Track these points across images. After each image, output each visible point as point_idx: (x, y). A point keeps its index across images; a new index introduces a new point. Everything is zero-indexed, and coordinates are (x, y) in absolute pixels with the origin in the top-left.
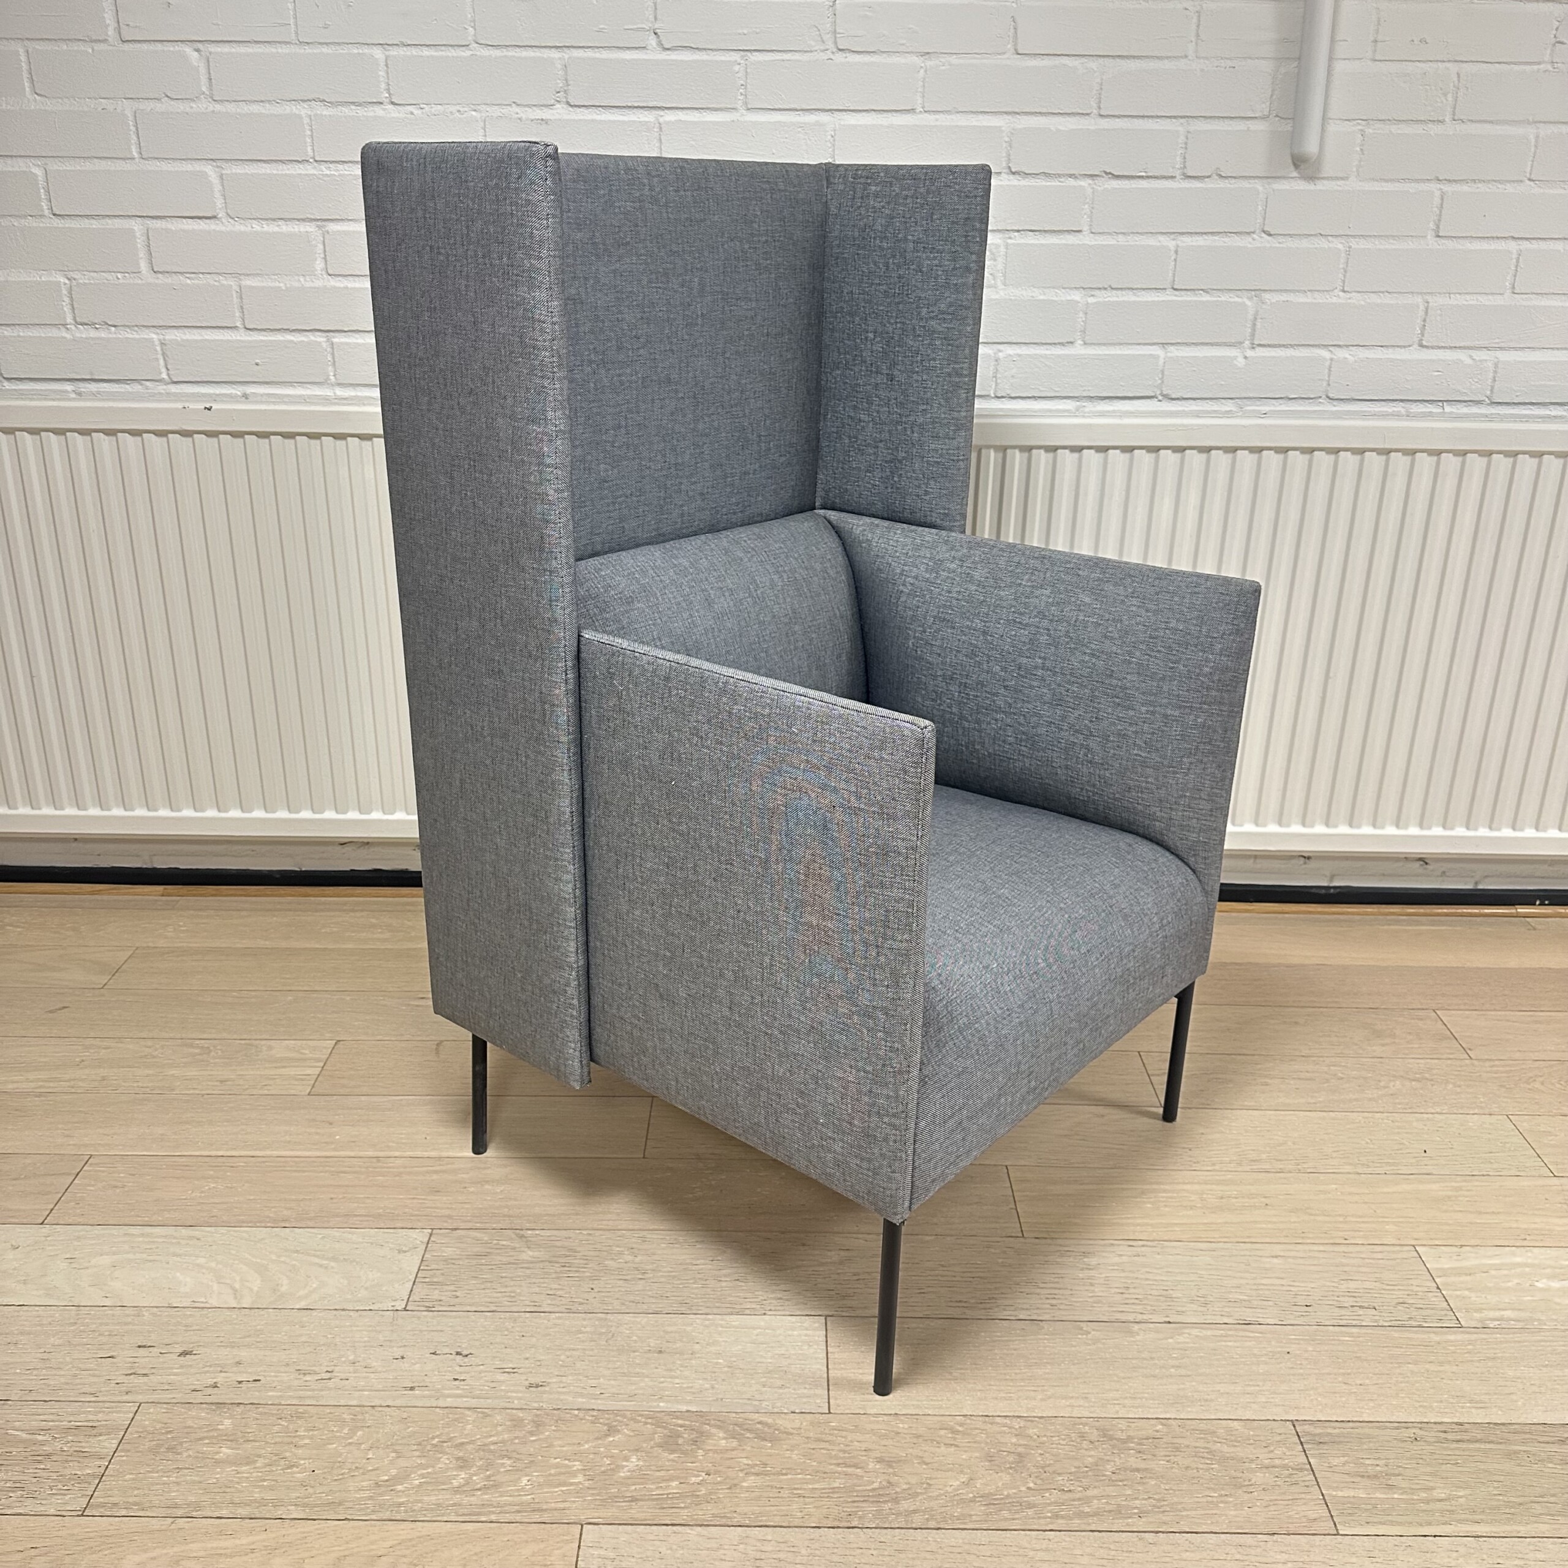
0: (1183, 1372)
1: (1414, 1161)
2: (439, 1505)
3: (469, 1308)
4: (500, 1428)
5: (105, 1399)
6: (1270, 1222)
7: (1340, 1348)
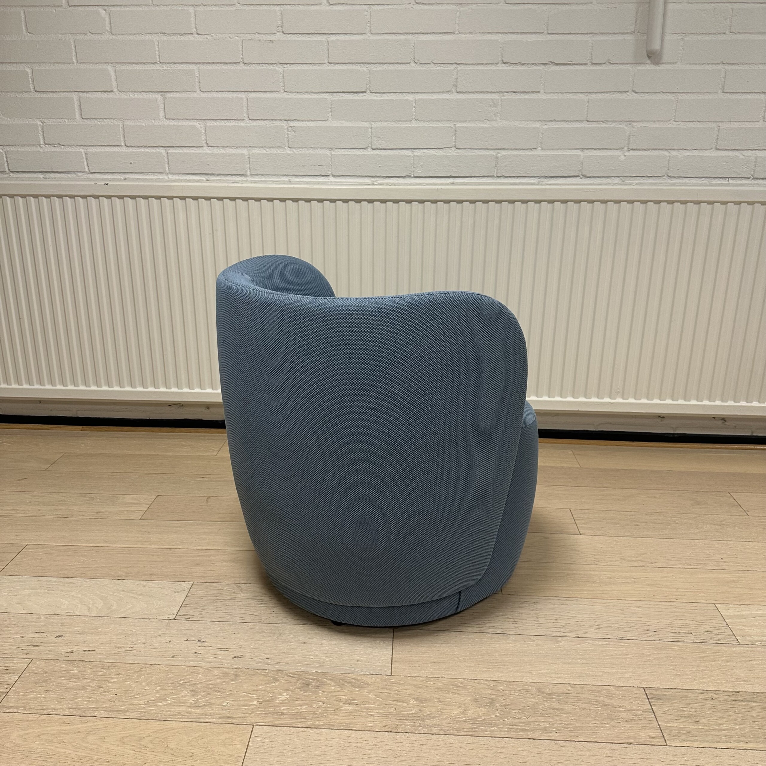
0: (584, 661)
1: (716, 563)
2: (179, 713)
3: (207, 619)
4: (216, 677)
5: (15, 656)
6: (635, 590)
7: (672, 652)
